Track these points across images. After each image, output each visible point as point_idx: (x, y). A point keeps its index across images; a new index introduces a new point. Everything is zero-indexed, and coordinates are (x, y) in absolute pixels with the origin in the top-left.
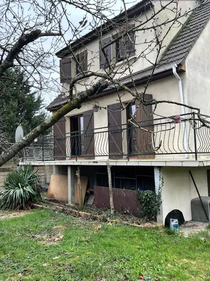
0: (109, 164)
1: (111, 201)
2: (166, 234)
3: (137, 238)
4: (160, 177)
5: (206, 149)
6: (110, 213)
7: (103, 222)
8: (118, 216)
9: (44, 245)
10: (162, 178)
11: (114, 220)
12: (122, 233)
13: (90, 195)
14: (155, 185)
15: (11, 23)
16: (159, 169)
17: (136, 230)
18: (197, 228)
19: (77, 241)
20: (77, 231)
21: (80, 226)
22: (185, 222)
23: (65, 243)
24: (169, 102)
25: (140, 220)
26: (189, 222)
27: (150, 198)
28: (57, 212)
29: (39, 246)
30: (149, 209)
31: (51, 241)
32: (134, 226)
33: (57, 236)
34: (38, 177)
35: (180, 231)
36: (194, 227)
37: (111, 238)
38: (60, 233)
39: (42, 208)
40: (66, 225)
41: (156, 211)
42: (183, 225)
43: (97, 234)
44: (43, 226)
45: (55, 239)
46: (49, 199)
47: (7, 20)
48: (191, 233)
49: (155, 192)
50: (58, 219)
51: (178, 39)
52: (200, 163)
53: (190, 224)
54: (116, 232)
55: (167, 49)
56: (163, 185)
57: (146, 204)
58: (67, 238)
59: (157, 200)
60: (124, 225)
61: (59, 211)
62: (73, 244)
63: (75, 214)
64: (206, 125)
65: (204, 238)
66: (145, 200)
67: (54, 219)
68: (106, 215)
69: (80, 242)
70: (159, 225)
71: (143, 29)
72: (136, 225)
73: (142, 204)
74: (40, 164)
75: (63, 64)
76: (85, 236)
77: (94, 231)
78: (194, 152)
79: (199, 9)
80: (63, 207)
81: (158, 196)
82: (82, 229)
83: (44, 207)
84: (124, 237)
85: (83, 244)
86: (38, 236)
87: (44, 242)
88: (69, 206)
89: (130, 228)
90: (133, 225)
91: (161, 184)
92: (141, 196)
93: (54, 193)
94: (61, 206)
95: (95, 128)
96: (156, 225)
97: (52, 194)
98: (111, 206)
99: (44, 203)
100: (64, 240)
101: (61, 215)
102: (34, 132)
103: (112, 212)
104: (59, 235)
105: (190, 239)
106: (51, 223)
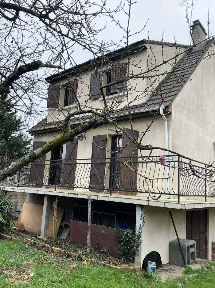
0: (90, 197)
1: (88, 238)
2: (143, 277)
3: (113, 281)
4: (142, 217)
5: (188, 191)
6: (86, 251)
7: (77, 260)
8: (94, 255)
9: (12, 283)
10: (144, 218)
11: (90, 259)
12: (98, 274)
13: (65, 228)
14: (136, 224)
15: (9, 48)
16: (141, 208)
17: (112, 272)
18: (174, 272)
19: (49, 281)
20: (50, 269)
21: (53, 264)
22: (162, 265)
23: (36, 282)
24: (164, 150)
25: (117, 261)
26: (166, 265)
27: (129, 237)
28: (27, 245)
29: (7, 285)
30: (127, 249)
31: (20, 279)
32: (110, 267)
33: (27, 273)
34: (9, 204)
35: (157, 275)
36: (171, 271)
37: (86, 279)
38: (30, 270)
39: (11, 239)
40: (37, 261)
41: (134, 252)
42: (160, 268)
43: (71, 274)
44: (11, 260)
45: (24, 277)
46: (19, 229)
47: (6, 44)
48: (169, 278)
49: (135, 231)
50: (28, 253)
51: (166, 81)
52: (182, 205)
53: (167, 268)
54: (91, 273)
55: (156, 90)
56: (143, 225)
57: (124, 244)
58: (38, 277)
59: (137, 240)
60: (100, 265)
61: (29, 244)
62: (45, 284)
63: (48, 249)
64: (195, 174)
65: (181, 284)
66: (124, 240)
67: (23, 253)
68: (81, 253)
69: (53, 282)
70: (136, 267)
71: (142, 77)
72: (113, 266)
73: (121, 243)
74: (14, 190)
75: (51, 89)
76: (58, 275)
77: (68, 270)
78: (177, 194)
79: (187, 56)
80: (34, 240)
81: (138, 236)
82: (55, 267)
83: (13, 238)
84: (100, 278)
85: (55, 285)
86: (6, 272)
87: (13, 280)
88: (41, 240)
89: (107, 268)
90: (109, 265)
91: (142, 224)
92: (121, 235)
93: (25, 223)
94: (33, 239)
95: (77, 158)
96: (133, 267)
97: (23, 224)
98: (88, 243)
99: (13, 233)
100: (35, 279)
101: (32, 249)
102: (21, 161)
103: (88, 250)
104: (29, 273)
105: (168, 284)
106: (20, 257)
